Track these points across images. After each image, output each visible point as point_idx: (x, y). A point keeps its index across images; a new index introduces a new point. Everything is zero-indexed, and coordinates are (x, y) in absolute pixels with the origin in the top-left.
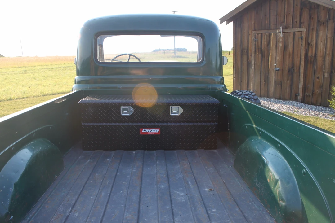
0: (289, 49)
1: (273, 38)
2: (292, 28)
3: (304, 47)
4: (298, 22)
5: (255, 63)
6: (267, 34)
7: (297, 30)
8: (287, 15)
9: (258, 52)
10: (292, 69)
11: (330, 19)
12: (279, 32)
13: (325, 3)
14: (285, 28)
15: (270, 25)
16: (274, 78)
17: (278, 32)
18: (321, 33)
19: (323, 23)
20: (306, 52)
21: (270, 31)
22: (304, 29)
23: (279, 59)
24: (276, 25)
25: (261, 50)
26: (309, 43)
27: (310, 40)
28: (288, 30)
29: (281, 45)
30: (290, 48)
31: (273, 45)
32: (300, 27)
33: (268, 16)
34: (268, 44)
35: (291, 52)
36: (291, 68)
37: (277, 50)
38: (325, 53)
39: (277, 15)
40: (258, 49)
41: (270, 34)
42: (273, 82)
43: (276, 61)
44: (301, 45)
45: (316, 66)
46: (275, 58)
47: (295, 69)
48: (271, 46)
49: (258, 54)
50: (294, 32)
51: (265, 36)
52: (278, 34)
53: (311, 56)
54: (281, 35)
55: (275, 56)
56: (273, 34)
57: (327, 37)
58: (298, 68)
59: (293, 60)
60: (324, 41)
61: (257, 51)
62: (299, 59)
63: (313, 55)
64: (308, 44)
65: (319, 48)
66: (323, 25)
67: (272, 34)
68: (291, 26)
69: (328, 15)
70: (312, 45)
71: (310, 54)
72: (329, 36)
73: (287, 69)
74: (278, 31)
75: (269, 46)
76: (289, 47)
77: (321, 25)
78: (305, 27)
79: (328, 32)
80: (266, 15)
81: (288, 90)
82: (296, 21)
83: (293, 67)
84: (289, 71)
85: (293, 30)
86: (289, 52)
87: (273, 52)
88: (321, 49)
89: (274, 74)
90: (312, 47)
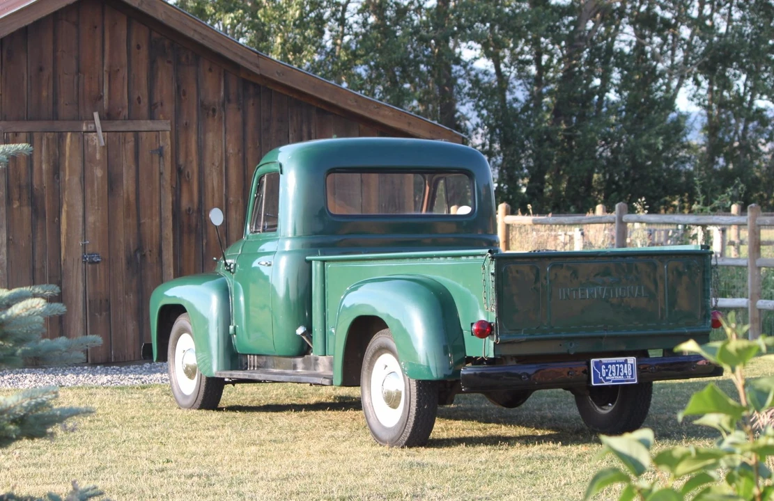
0: (125, 187)
1: (70, 149)
2: (129, 119)
3: (169, 181)
4: (145, 100)
5: (8, 239)
6: (51, 136)
7: (146, 125)
8: (109, 76)
9: (20, 199)
10: (138, 255)
11: (229, 101)
12: (89, 130)
13: (242, 58)
14: (107, 117)
15: (55, 103)
16: (81, 288)
17: (84, 128)
18: (211, 139)
19: (214, 110)
20: (174, 198)
21: (58, 125)
22: (164, 125)
23: (94, 223)
24: (78, 104)
25: (32, 193)
26: (182, 167)
27: (181, 161)
28: (118, 126)
29: (99, 172)
30: (127, 184)
31: (70, 175)
32: (152, 117)
33: (48, 71)
34: (56, 170)
35: (132, 198)
36: (135, 252)
37: (89, 191)
38: (227, 200)
39: (79, 71)
40: (20, 186)
41: (61, 137)
42: (80, 304)
43: (84, 229)
44: (161, 174)
45: (205, 241)
46: (81, 219)
47: (148, 253)
48: (67, 178)
49: (21, 206)
50: (136, 133)
51: (41, 139)
52: (86, 138)
53: (189, 209)
54: (98, 140)
55: (81, 213)
56: (69, 134)
57: (226, 151)
58: (155, 250)
59: (139, 225)
60: (221, 164)
61: (16, 196)
62: (158, 220)
63: (195, 207)
64: (179, 172)
65: (210, 186)
66: (214, 116)
67: (66, 137)
68: (126, 112)
69: (222, 89)
70: (188, 177)
71: (185, 204)
72: (232, 150)
73: (122, 255)
74: (87, 126)
75: (58, 178)
76: (125, 182)
77: (208, 113)
78: (165, 118)
79: (228, 138)
80: (41, 69)
81: (131, 326)
82: (139, 98)
83: (140, 248)
84: (130, 261)
85: (132, 126)
86: (125, 196)
87: (72, 199)
88: (213, 187)
89: (80, 277)
90: (189, 183)
